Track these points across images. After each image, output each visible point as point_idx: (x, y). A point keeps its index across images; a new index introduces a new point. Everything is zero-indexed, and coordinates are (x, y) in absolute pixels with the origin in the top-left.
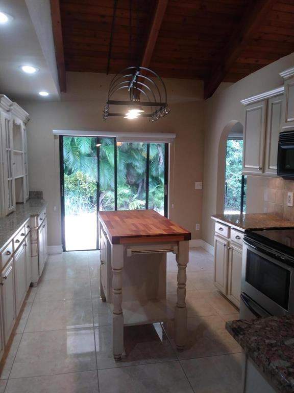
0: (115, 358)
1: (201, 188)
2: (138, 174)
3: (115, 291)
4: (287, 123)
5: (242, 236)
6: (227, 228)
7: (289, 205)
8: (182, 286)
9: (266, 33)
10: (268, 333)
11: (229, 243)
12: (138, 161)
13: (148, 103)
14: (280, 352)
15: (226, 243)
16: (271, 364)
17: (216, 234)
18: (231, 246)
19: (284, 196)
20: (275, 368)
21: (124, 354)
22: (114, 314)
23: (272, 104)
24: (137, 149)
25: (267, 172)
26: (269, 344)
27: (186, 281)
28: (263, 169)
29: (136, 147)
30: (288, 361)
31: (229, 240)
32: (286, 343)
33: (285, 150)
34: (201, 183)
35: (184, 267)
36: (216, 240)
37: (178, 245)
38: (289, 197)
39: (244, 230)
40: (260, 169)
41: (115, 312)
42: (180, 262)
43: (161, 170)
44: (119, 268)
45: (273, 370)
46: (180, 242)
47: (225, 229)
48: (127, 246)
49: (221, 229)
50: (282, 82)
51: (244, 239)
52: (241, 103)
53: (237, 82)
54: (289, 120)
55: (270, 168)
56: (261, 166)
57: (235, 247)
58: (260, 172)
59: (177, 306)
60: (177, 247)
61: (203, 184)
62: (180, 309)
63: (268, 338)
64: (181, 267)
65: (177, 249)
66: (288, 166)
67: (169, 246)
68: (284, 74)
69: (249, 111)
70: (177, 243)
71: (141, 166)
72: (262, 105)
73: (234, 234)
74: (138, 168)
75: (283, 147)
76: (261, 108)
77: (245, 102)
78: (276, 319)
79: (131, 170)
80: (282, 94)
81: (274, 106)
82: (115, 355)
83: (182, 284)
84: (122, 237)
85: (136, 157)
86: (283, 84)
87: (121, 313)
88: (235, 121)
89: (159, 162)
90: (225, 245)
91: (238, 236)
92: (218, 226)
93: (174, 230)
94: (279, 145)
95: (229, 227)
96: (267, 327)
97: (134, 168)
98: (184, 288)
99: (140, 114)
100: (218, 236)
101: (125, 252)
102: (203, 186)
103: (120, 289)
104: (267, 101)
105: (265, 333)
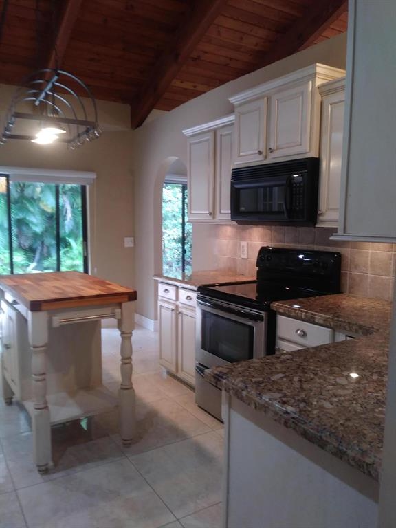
0: (40, 471)
1: (132, 245)
2: (35, 235)
3: (35, 377)
4: (240, 158)
5: (194, 295)
6: (174, 288)
7: (242, 257)
8: (127, 361)
9: (206, 52)
10: (252, 373)
11: (177, 307)
12: (33, 214)
13: (72, 120)
14: (270, 387)
15: (173, 307)
16: (263, 398)
17: (160, 298)
18: (180, 310)
19: (237, 247)
20: (267, 400)
21: (51, 464)
22: (36, 409)
23: (221, 135)
24: (32, 198)
25: (219, 217)
26: (256, 382)
27: (131, 355)
28: (212, 214)
29: (30, 196)
30: (279, 393)
31: (178, 303)
32: (272, 378)
33: (239, 190)
34: (132, 238)
35: (129, 335)
36: (161, 306)
37: (121, 308)
38: (243, 247)
39: (195, 288)
40: (211, 214)
41: (37, 407)
42: (124, 330)
43: (69, 228)
44: (41, 345)
45: (266, 402)
46: (124, 304)
47: (172, 290)
48: (52, 313)
49: (166, 291)
50: (231, 110)
51: (198, 298)
52: (183, 133)
53: (173, 111)
54: (241, 154)
55: (222, 212)
56: (211, 211)
57: (185, 311)
58: (211, 218)
59: (122, 389)
60: (119, 310)
61: (134, 240)
62: (126, 391)
63: (253, 377)
64: (125, 335)
65: (120, 313)
66: (242, 209)
67: (108, 311)
68: (235, 100)
69: (194, 144)
70: (120, 305)
71: (39, 222)
72: (210, 137)
73: (183, 294)
74: (36, 225)
75: (236, 186)
76: (207, 140)
77: (187, 132)
78: (257, 361)
79: (24, 229)
80: (233, 124)
81: (223, 138)
82: (38, 466)
83: (126, 360)
84: (45, 301)
85: (31, 209)
86: (234, 112)
87: (46, 408)
88: (173, 159)
89: (65, 216)
90: (173, 310)
91: (189, 296)
92: (161, 288)
93: (113, 289)
94: (232, 184)
95: (177, 287)
96: (249, 368)
97: (27, 225)
98: (130, 363)
99: (57, 137)
100: (162, 300)
101: (50, 322)
102: (135, 242)
103: (44, 374)
104: (215, 131)
105: (249, 373)
